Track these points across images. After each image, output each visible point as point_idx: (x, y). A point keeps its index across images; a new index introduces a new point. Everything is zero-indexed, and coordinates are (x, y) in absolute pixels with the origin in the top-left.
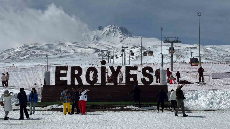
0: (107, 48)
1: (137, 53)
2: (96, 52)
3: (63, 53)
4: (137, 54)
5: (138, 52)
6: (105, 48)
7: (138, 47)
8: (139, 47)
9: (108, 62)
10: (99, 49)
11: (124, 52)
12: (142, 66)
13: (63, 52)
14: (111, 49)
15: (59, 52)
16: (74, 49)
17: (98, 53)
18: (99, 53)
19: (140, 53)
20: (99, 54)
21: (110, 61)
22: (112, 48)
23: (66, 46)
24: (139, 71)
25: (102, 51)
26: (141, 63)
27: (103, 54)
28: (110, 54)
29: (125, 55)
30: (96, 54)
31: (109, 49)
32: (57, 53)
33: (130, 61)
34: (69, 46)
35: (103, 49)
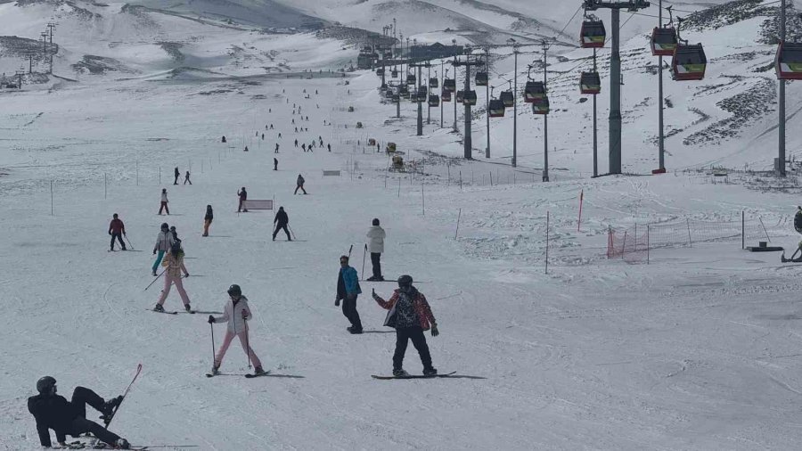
0: (467, 26)
1: (741, 69)
2: (365, 62)
3: (72, 75)
4: (737, 78)
5: (750, 56)
6: (454, 27)
7: (747, 16)
8: (758, 12)
9: (468, 155)
10: (394, 41)
11: (609, 43)
12: (784, 189)
13: (76, 67)
14: (502, 39)
15: (41, 67)
16: (172, 37)
17: (381, 73)
18: (395, 74)
19: (763, 70)
20: (388, 78)
21: (478, 142)
22: (516, 26)
23: (99, 10)
24: (763, 248)
25: (423, 54)
26: (781, 162)
27: (425, 82)
28: (483, 79)
29: (616, 82)
30: (368, 80)
31: (483, 35)
32: (20, 76)
33: (666, 142)
34: (124, 9)
35: (426, 39)
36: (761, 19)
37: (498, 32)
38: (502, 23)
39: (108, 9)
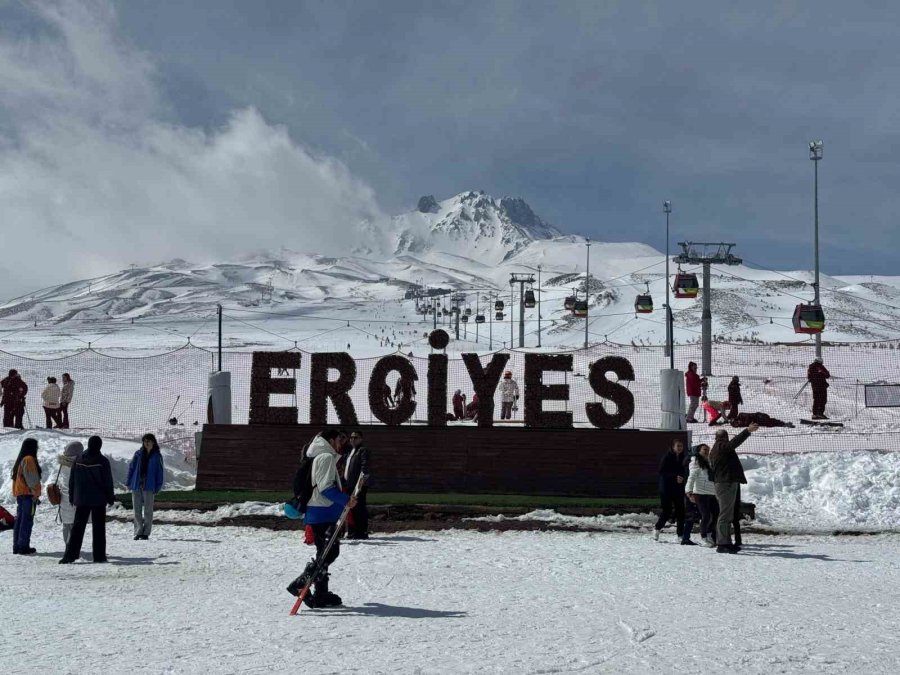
0: (452, 281)
2: (408, 296)
3: (279, 300)
6: (446, 281)
7: (573, 280)
8: (578, 279)
9: (458, 338)
10: (421, 287)
12: (587, 355)
13: (282, 296)
14: (468, 287)
15: (267, 297)
16: (324, 284)
17: (416, 301)
18: (422, 302)
20: (420, 304)
21: (462, 333)
22: (474, 280)
23: (291, 272)
24: (578, 375)
25: (433, 293)
26: (586, 343)
29: (522, 311)
30: (411, 304)
31: (459, 285)
32: (258, 300)
33: (541, 333)
34: (302, 271)
35: (436, 287)
36: (579, 282)
37: (465, 283)
38: (467, 279)
39: (296, 272)
